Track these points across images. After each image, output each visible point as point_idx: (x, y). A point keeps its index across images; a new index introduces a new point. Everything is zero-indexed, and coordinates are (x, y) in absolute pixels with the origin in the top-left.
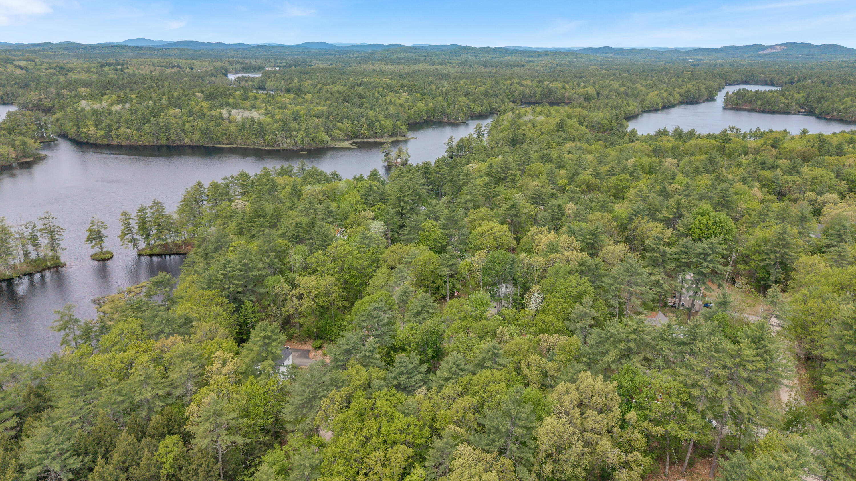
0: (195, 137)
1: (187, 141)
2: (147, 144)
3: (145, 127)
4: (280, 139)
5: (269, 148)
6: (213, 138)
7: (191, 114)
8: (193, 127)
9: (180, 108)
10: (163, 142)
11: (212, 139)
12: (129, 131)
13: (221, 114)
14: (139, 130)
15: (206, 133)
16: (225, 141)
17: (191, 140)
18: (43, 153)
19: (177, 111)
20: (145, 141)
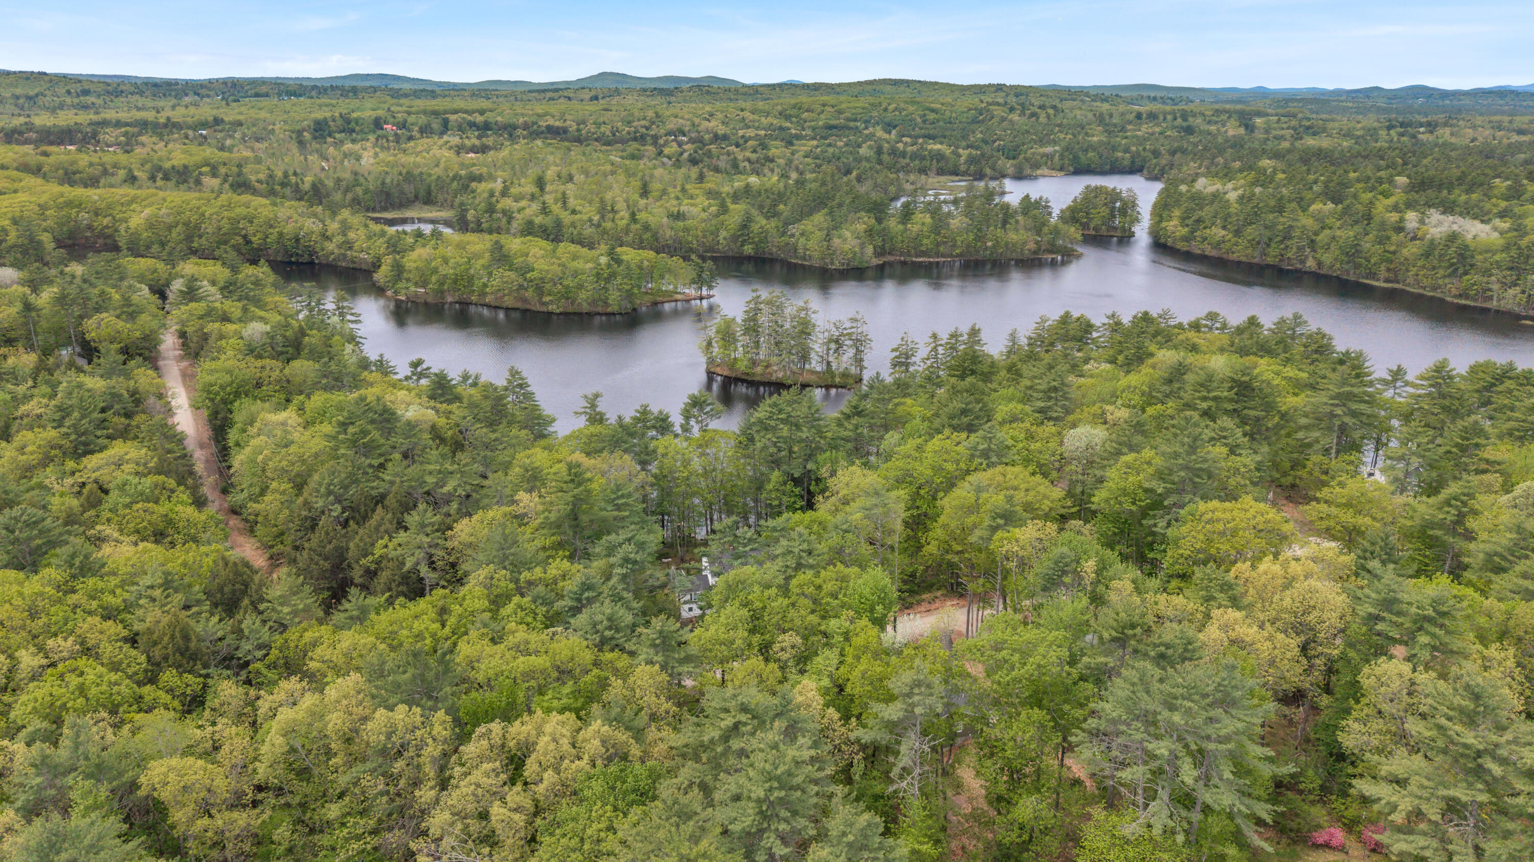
0: (1327, 258)
1: (1311, 264)
2: (1244, 259)
3: (1249, 229)
4: (1495, 287)
5: (1463, 302)
6: (1360, 265)
7: (1346, 211)
8: (1334, 238)
9: (1336, 200)
10: (1270, 260)
11: (1357, 266)
12: (1224, 232)
13: (1402, 220)
14: (1238, 233)
15: (1353, 253)
16: (1383, 274)
17: (1320, 264)
18: (1080, 249)
19: (1330, 206)
20: (1240, 252)
